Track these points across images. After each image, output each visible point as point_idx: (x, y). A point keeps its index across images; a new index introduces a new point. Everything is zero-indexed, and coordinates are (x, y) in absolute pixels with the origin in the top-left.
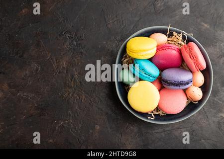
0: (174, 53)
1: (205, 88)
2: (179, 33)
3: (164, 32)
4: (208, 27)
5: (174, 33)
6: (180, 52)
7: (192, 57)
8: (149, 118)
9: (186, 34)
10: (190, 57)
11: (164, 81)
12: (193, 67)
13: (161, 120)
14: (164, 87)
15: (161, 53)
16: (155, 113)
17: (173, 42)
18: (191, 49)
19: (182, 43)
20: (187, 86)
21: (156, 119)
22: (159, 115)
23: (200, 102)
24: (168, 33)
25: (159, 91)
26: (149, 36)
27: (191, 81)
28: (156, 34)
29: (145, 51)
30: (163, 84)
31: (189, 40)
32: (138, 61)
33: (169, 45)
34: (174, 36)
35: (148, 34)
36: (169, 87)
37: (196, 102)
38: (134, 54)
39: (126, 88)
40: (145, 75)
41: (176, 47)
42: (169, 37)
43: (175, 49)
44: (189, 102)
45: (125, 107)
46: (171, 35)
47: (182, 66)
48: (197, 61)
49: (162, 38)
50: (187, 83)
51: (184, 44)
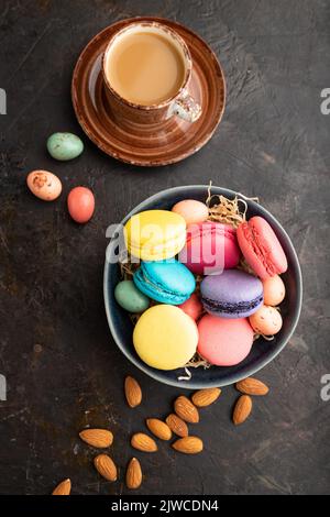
1: (287, 308)
2: (231, 198)
3: (200, 196)
4: (273, 161)
5: (221, 197)
6: (235, 238)
7: (258, 251)
9: (245, 199)
10: (255, 251)
11: (208, 303)
12: (262, 269)
14: (207, 314)
17: (221, 218)
19: (238, 217)
20: (253, 311)
22: (201, 368)
24: (209, 199)
25: (198, 321)
26: (170, 208)
27: (261, 300)
28: (184, 202)
30: (204, 307)
34: (221, 205)
35: (168, 204)
36: (216, 314)
37: (271, 337)
40: (164, 295)
41: (227, 227)
42: (211, 206)
44: (258, 336)
46: (215, 202)
47: (240, 264)
48: (268, 258)
49: (198, 210)
50: (254, 305)
51: (241, 219)
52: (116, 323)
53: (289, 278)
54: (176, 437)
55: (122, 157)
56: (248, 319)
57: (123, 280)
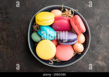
0: (66, 22)
1: (85, 44)
2: (69, 9)
3: (60, 9)
5: (66, 9)
6: (69, 21)
7: (76, 24)
8: (49, 63)
9: (73, 10)
10: (75, 24)
12: (77, 30)
13: (57, 65)
14: (60, 44)
15: (57, 22)
16: (54, 60)
17: (66, 16)
18: (75, 19)
19: (71, 16)
20: (73, 43)
21: (54, 64)
22: (56, 62)
23: (82, 53)
24: (62, 9)
25: (56, 46)
26: (50, 12)
27: (76, 40)
28: (54, 10)
29: (46, 20)
30: (58, 42)
32: (42, 27)
33: (63, 17)
34: (66, 12)
35: (50, 10)
36: (62, 43)
37: (80, 53)
38: (40, 22)
39: (36, 45)
41: (67, 18)
42: (63, 12)
43: (66, 19)
44: (76, 53)
45: (34, 56)
47: (71, 30)
48: (79, 27)
49: (58, 13)
50: (73, 41)
51: (72, 16)
52: (31, 45)
57: (34, 32)
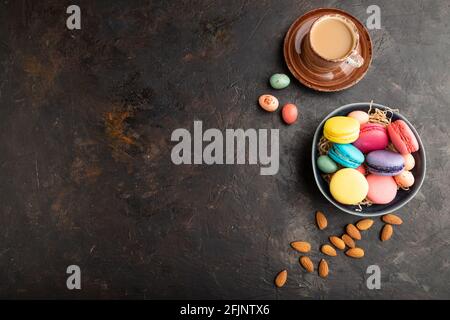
0: (380, 134)
2: (383, 109)
3: (365, 109)
4: (400, 88)
5: (377, 110)
6: (387, 131)
8: (356, 210)
9: (391, 110)
10: (402, 138)
11: (371, 166)
13: (369, 212)
14: (371, 174)
15: (366, 134)
16: (363, 203)
17: (376, 120)
18: (401, 128)
19: (387, 121)
21: (363, 212)
22: (366, 206)
24: (370, 110)
25: (366, 176)
26: (347, 115)
27: (404, 166)
28: (354, 112)
30: (368, 169)
31: (395, 119)
33: (372, 125)
34: (376, 113)
37: (407, 188)
40: (350, 162)
41: (380, 126)
42: (370, 114)
43: (381, 128)
46: (373, 111)
47: (388, 147)
49: (363, 117)
50: (401, 169)
51: (389, 122)
53: (417, 155)
54: (348, 248)
55: (314, 87)
56: (393, 177)
